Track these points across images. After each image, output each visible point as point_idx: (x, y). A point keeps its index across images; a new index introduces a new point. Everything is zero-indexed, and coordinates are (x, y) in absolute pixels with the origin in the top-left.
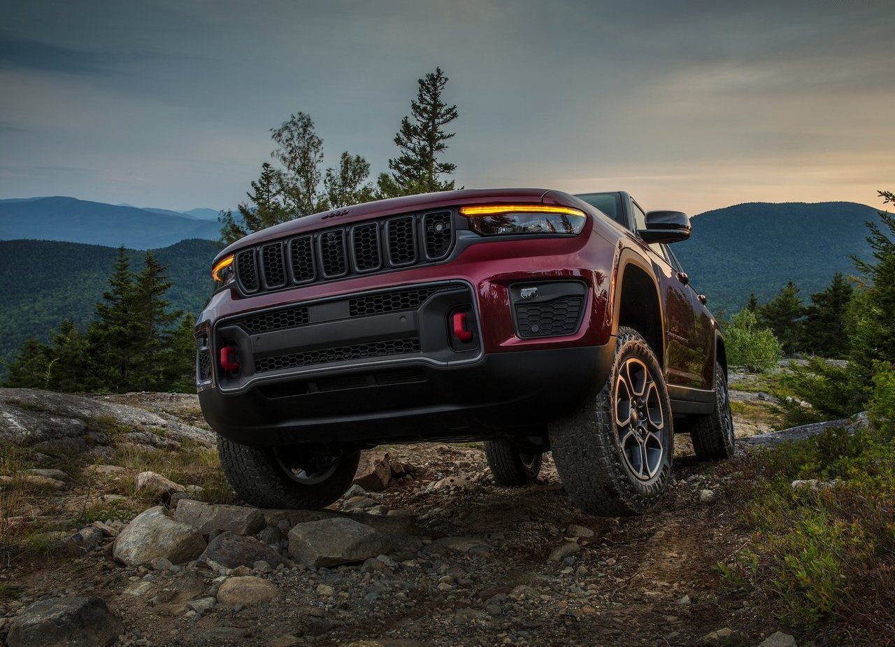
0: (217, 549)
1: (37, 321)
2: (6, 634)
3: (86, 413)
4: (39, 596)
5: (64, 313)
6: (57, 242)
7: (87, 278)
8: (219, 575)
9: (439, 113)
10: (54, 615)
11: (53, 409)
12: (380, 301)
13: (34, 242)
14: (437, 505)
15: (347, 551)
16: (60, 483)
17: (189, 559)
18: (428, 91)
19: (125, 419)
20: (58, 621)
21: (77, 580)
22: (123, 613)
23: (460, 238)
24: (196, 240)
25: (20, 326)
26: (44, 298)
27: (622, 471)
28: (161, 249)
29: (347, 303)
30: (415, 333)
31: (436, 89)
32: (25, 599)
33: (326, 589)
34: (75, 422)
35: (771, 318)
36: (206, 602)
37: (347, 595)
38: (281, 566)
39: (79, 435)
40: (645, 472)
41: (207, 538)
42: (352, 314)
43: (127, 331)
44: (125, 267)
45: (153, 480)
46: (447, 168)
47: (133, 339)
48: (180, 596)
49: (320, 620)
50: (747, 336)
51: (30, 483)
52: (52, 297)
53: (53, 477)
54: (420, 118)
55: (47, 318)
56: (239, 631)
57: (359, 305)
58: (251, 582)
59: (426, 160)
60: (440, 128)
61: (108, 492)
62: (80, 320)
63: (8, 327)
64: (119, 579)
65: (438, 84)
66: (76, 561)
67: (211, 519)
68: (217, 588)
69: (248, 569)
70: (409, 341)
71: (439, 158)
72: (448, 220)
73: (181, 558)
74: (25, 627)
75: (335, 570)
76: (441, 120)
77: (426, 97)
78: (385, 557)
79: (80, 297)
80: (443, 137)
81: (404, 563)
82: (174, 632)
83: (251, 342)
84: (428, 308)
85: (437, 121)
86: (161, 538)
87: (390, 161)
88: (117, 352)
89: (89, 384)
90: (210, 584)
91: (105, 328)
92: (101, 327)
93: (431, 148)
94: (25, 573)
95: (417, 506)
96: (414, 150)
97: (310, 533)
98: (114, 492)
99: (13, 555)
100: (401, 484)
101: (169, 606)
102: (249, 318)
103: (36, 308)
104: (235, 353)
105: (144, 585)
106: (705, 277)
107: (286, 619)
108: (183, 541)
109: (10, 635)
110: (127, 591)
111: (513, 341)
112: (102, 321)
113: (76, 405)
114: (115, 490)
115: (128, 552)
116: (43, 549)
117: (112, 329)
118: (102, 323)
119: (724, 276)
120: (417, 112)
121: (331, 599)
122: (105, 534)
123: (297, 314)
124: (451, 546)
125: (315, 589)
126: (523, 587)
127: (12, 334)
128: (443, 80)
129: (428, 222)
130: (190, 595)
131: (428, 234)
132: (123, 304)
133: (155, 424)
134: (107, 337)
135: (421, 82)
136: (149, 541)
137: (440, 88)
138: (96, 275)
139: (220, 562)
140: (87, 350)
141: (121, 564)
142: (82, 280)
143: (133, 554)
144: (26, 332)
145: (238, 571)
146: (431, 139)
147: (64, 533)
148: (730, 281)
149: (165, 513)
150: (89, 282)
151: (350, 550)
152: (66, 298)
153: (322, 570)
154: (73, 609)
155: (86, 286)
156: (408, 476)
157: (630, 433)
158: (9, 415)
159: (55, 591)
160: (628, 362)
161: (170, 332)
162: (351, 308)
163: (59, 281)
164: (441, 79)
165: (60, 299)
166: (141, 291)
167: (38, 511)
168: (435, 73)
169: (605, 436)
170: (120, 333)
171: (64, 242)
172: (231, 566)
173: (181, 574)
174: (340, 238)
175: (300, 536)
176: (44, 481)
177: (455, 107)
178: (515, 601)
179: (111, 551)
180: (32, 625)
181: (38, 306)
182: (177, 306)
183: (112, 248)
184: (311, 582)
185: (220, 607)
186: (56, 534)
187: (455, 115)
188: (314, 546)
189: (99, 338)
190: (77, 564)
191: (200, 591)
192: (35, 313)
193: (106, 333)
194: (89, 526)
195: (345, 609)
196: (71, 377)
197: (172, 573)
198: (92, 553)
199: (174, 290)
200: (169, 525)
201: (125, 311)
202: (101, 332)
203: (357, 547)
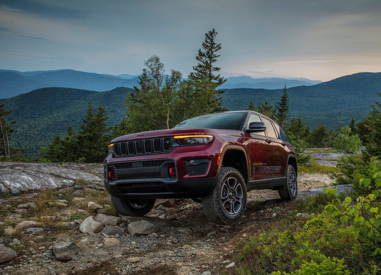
0: (106, 230)
1: (60, 121)
2: (53, 250)
3: (74, 178)
4: (60, 241)
5: (70, 117)
6: (67, 88)
7: (79, 103)
8: (105, 237)
9: (214, 47)
10: (64, 246)
11: (64, 176)
12: (151, 163)
13: (58, 88)
14: (184, 214)
15: (143, 231)
16: (66, 205)
17: (98, 232)
18: (209, 38)
19: (87, 180)
20: (64, 248)
21: (69, 237)
22: (80, 247)
23: (173, 145)
24: (122, 88)
25: (53, 122)
26: (62, 111)
27: (222, 212)
28: (108, 91)
29: (142, 163)
30: (160, 173)
31: (212, 37)
32: (57, 241)
33: (134, 243)
34: (71, 181)
35: (361, 129)
36: (101, 245)
37: (139, 244)
38: (124, 235)
39: (72, 186)
40: (233, 212)
41: (104, 226)
42: (143, 166)
43: (91, 135)
44: (91, 110)
45: (93, 205)
46: (217, 69)
47: (94, 138)
48: (95, 242)
49: (128, 251)
50: (347, 138)
51: (58, 205)
52: (65, 111)
53: (64, 203)
54: (206, 49)
55: (63, 119)
56: (108, 253)
57: (146, 163)
58: (113, 240)
59: (208, 66)
60: (214, 53)
61: (79, 208)
62: (76, 120)
63: (48, 123)
64: (80, 237)
65: (213, 35)
66: (70, 231)
67: (106, 220)
68: (104, 241)
69: (113, 236)
70: (158, 175)
71: (214, 65)
72: (170, 140)
73: (97, 231)
74: (57, 249)
75: (139, 237)
76: (215, 50)
77: (208, 41)
78: (155, 233)
79: (76, 111)
80: (215, 57)
81: (160, 235)
82: (92, 252)
83: (117, 171)
84: (163, 166)
85: (213, 50)
86: (91, 226)
87: (194, 67)
88: (88, 143)
89: (78, 155)
90: (103, 240)
91: (84, 133)
92: (82, 133)
93: (211, 61)
94: (57, 234)
95: (178, 214)
96: (203, 62)
97: (134, 225)
98: (81, 208)
99: (54, 229)
100: (178, 204)
101: (92, 245)
102: (116, 164)
103: (59, 115)
104: (113, 173)
105: (86, 239)
106: (340, 106)
107: (120, 250)
108: (97, 227)
109: (54, 250)
110: (82, 240)
111: (187, 176)
112: (82, 131)
113: (71, 175)
114: (82, 208)
115: (83, 229)
116: (61, 227)
117: (86, 135)
118: (83, 131)
119: (350, 105)
120: (205, 47)
121: (134, 245)
122: (77, 223)
123: (129, 165)
124: (178, 230)
125: (131, 242)
126: (186, 245)
127: (50, 126)
128: (215, 33)
129: (165, 140)
130: (97, 242)
131: (165, 144)
132: (90, 124)
133: (97, 181)
134: (84, 137)
135: (206, 34)
136: (89, 226)
137: (214, 37)
138: (82, 102)
139: (106, 234)
140: (77, 142)
141: (81, 232)
142: (76, 104)
143: (84, 230)
144: (55, 125)
145: (111, 236)
146: (210, 58)
147: (66, 223)
148: (352, 107)
149: (94, 218)
150: (79, 105)
151: (144, 231)
152: (70, 111)
153: (135, 237)
154: (68, 245)
155: (78, 106)
156: (181, 202)
157: (228, 200)
158: (51, 179)
159: (64, 239)
160: (228, 179)
161: (107, 136)
162: (143, 164)
163: (67, 104)
164: (214, 33)
165: (68, 111)
166: (97, 120)
167: (60, 214)
168: (212, 31)
169: (216, 203)
170: (89, 136)
171: (70, 88)
172: (109, 235)
173: (95, 237)
174: (141, 143)
175: (131, 226)
176: (61, 204)
177: (220, 44)
178: (183, 249)
179: (79, 228)
180: (59, 248)
181: (60, 114)
182: (114, 115)
183: (88, 91)
184: (130, 240)
185: (104, 246)
186: (64, 223)
187: (220, 48)
188: (134, 229)
189: (81, 138)
190: (70, 232)
191: (100, 242)
192: (59, 117)
193: (84, 135)
194: (73, 221)
195: (137, 248)
196: (71, 152)
197: (93, 236)
198: (74, 229)
199: (113, 108)
200: (94, 222)
201: (91, 127)
202: (82, 135)
203: (147, 230)
